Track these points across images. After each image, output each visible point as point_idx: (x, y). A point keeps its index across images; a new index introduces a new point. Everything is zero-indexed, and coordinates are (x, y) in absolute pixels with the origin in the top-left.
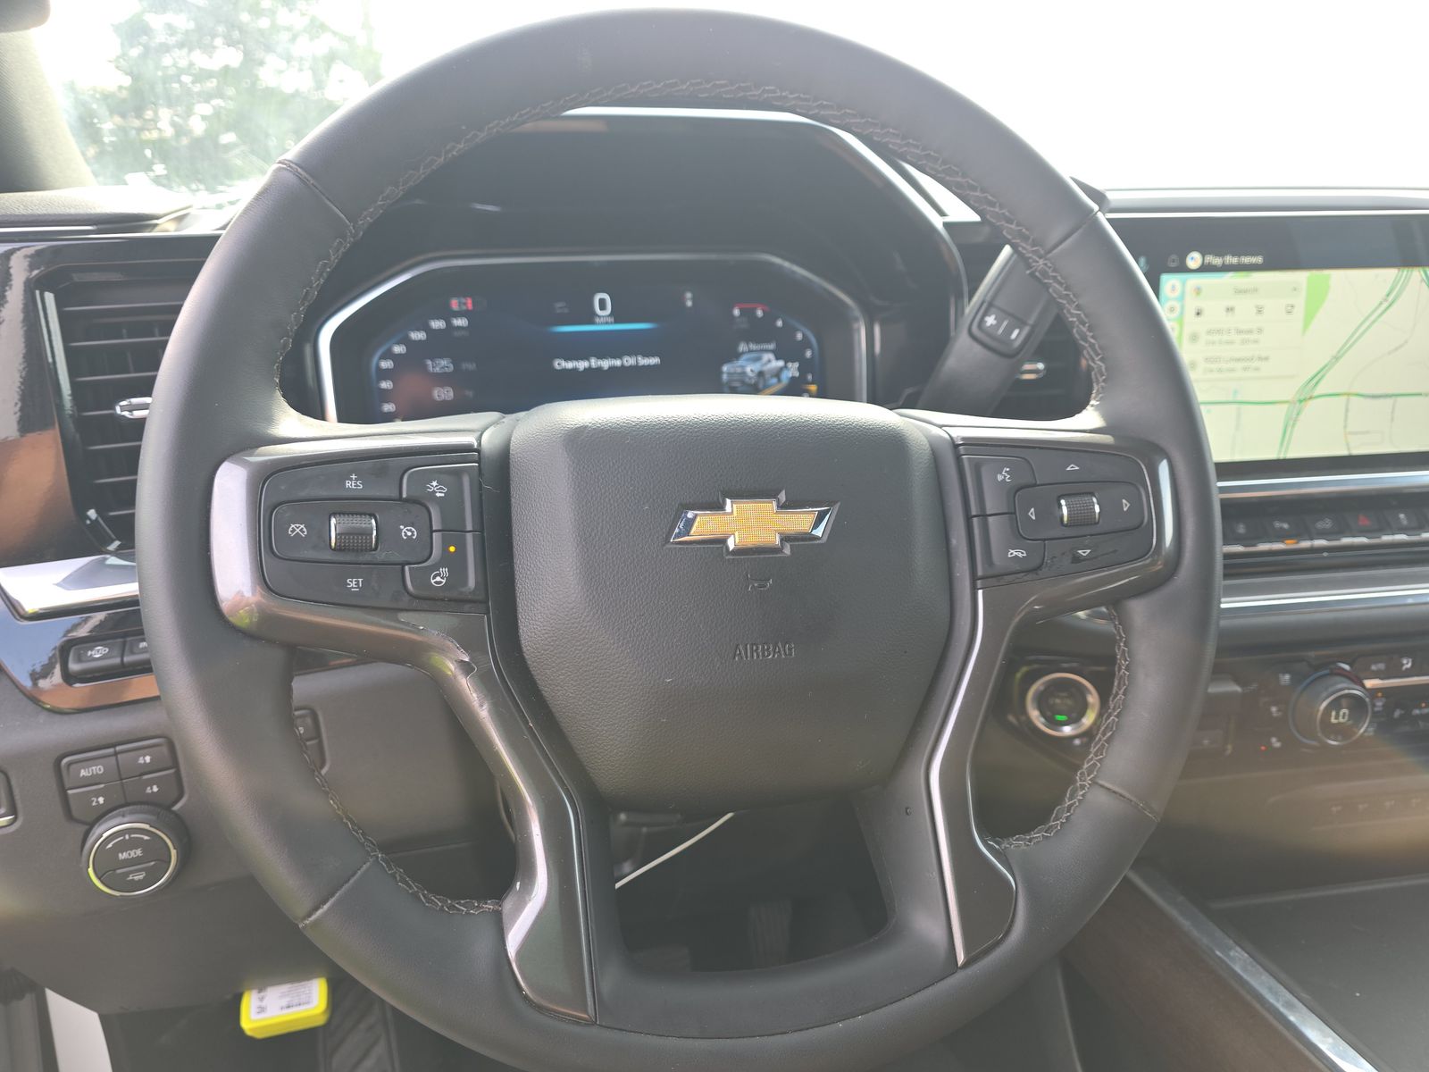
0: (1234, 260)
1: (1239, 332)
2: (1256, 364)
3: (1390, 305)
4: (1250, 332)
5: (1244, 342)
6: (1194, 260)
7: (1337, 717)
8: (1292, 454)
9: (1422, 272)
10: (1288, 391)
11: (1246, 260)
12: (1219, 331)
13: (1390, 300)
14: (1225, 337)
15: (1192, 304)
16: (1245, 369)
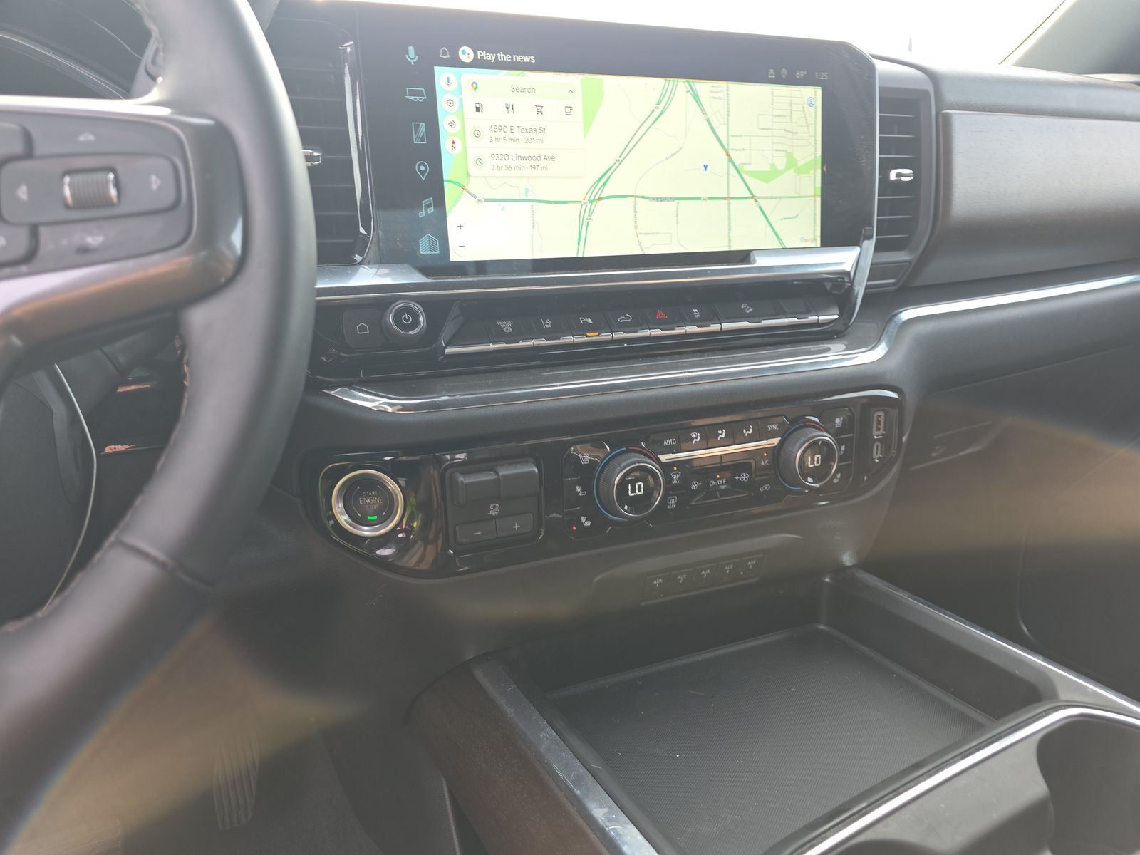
0: (507, 58)
1: (523, 130)
2: (543, 163)
3: (661, 114)
4: (533, 131)
5: (528, 141)
6: (466, 54)
7: (633, 490)
8: (590, 252)
9: (686, 84)
10: (579, 191)
11: (519, 58)
12: (501, 128)
13: (661, 108)
14: (508, 135)
15: (470, 100)
16: (533, 167)
